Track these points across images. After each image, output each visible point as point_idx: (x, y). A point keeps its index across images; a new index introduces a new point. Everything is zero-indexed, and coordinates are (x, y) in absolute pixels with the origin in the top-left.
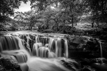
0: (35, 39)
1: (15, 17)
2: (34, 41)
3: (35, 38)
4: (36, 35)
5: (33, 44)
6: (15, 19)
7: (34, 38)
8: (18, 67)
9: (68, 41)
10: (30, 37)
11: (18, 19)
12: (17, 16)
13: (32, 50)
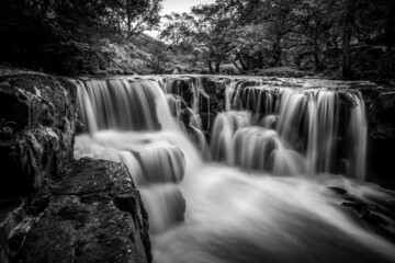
0: (222, 97)
1: (165, 31)
2: (220, 104)
3: (223, 90)
4: (229, 82)
5: (215, 115)
6: (163, 40)
7: (218, 91)
8: (126, 196)
9: (367, 105)
10: (205, 87)
11: (173, 38)
12: (171, 27)
13: (208, 137)
